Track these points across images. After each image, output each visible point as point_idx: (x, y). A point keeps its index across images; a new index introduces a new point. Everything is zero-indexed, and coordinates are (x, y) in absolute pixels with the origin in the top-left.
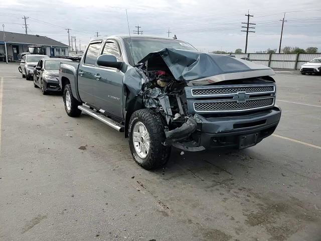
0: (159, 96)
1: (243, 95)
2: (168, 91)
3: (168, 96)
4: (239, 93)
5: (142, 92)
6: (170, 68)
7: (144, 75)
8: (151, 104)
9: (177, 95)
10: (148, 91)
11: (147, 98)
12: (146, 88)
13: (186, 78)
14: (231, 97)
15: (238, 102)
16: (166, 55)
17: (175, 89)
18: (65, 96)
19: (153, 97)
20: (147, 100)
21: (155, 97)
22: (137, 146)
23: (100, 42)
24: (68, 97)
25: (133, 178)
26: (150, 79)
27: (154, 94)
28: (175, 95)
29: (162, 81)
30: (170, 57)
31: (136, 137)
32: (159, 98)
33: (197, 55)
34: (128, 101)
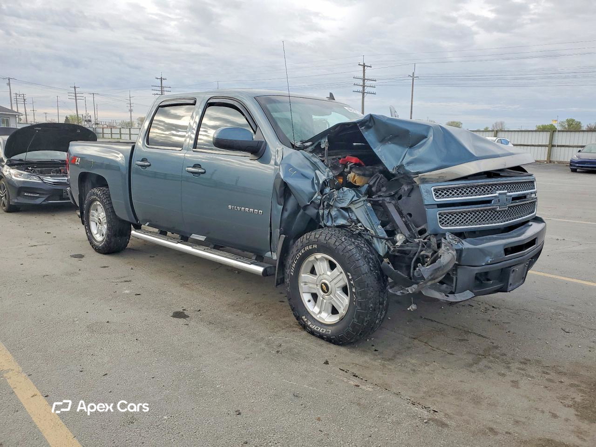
0: (352, 202)
1: (504, 196)
2: (369, 193)
3: (370, 201)
4: (500, 194)
5: (320, 197)
6: (375, 150)
7: (320, 164)
8: (334, 219)
9: (388, 199)
10: (331, 195)
11: (329, 206)
12: (327, 190)
13: (412, 169)
14: (488, 202)
15: (498, 209)
16: (368, 128)
17: (384, 189)
18: (88, 212)
19: (340, 206)
20: (326, 212)
21: (345, 205)
22: (309, 301)
23: (192, 102)
24: (99, 214)
25: (327, 363)
26: (334, 172)
27: (342, 200)
28: (383, 200)
29: (359, 175)
30: (377, 131)
31: (306, 283)
32: (353, 207)
33: (428, 128)
34: (286, 214)
